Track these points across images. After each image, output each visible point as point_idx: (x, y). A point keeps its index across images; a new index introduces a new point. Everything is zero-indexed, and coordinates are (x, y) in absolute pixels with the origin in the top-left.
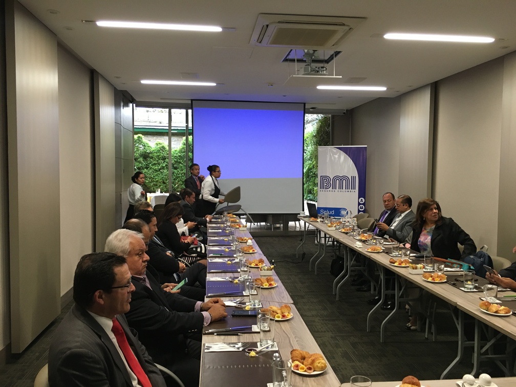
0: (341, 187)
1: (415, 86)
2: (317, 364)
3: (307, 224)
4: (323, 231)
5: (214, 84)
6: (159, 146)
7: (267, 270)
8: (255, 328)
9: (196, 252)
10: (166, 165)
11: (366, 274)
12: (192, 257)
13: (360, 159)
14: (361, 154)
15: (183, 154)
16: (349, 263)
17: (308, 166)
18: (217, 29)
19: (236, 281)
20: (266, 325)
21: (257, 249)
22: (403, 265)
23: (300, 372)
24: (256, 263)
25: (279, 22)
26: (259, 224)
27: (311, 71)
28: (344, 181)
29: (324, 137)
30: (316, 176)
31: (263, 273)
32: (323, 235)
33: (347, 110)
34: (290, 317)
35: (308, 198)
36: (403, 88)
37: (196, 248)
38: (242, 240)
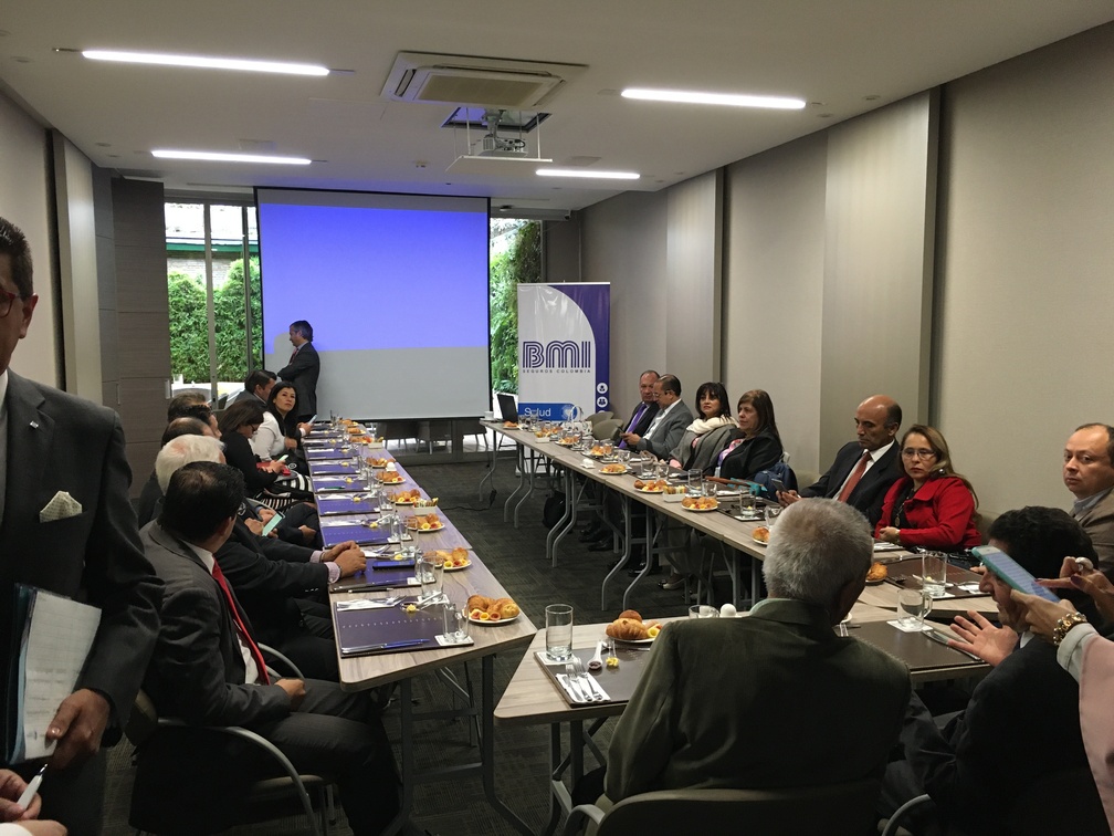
0: (563, 364)
1: (691, 173)
2: (504, 609)
3: (499, 435)
4: (528, 446)
5: (307, 162)
6: (176, 282)
7: (425, 506)
8: (412, 581)
9: (288, 489)
10: (195, 323)
11: (604, 518)
12: (281, 498)
13: (597, 307)
14: (600, 299)
15: (231, 299)
16: (575, 501)
17: (500, 322)
18: (320, 71)
19: (374, 524)
20: (430, 574)
21: (405, 477)
22: (656, 490)
23: (482, 621)
24: (406, 497)
25: (435, 67)
26: (402, 441)
27: (498, 147)
28: (569, 351)
29: (530, 265)
30: (514, 341)
31: (419, 511)
32: (527, 454)
33: (572, 212)
34: (466, 564)
35: (502, 388)
36: (671, 177)
37: (289, 481)
38: (377, 463)
